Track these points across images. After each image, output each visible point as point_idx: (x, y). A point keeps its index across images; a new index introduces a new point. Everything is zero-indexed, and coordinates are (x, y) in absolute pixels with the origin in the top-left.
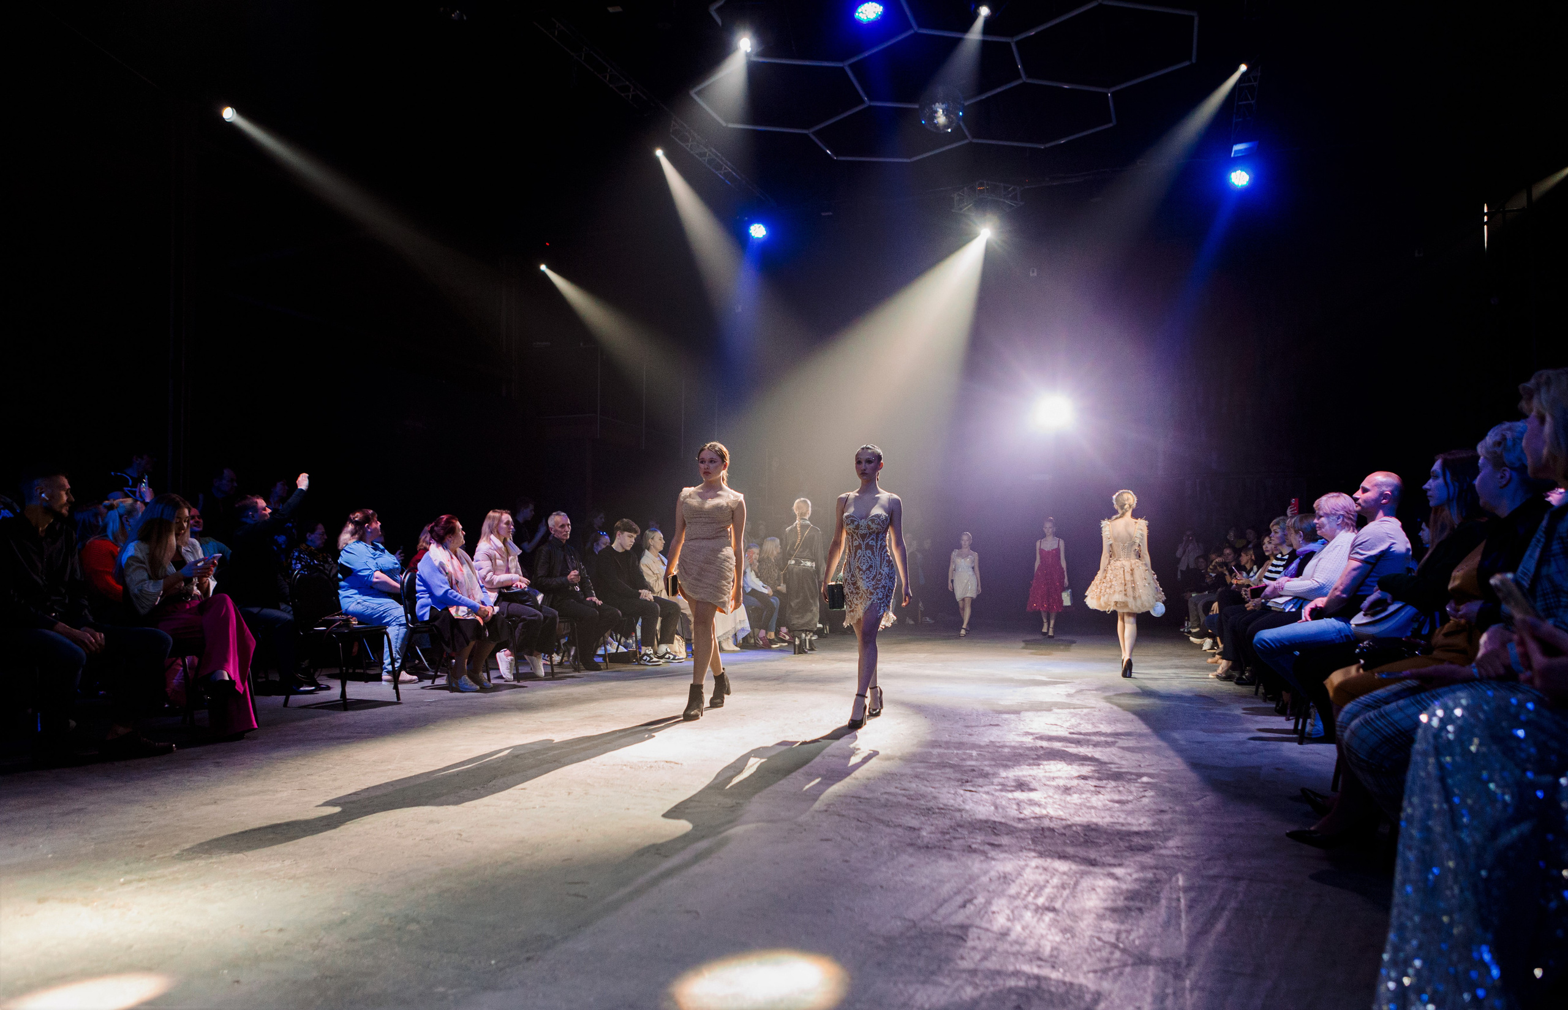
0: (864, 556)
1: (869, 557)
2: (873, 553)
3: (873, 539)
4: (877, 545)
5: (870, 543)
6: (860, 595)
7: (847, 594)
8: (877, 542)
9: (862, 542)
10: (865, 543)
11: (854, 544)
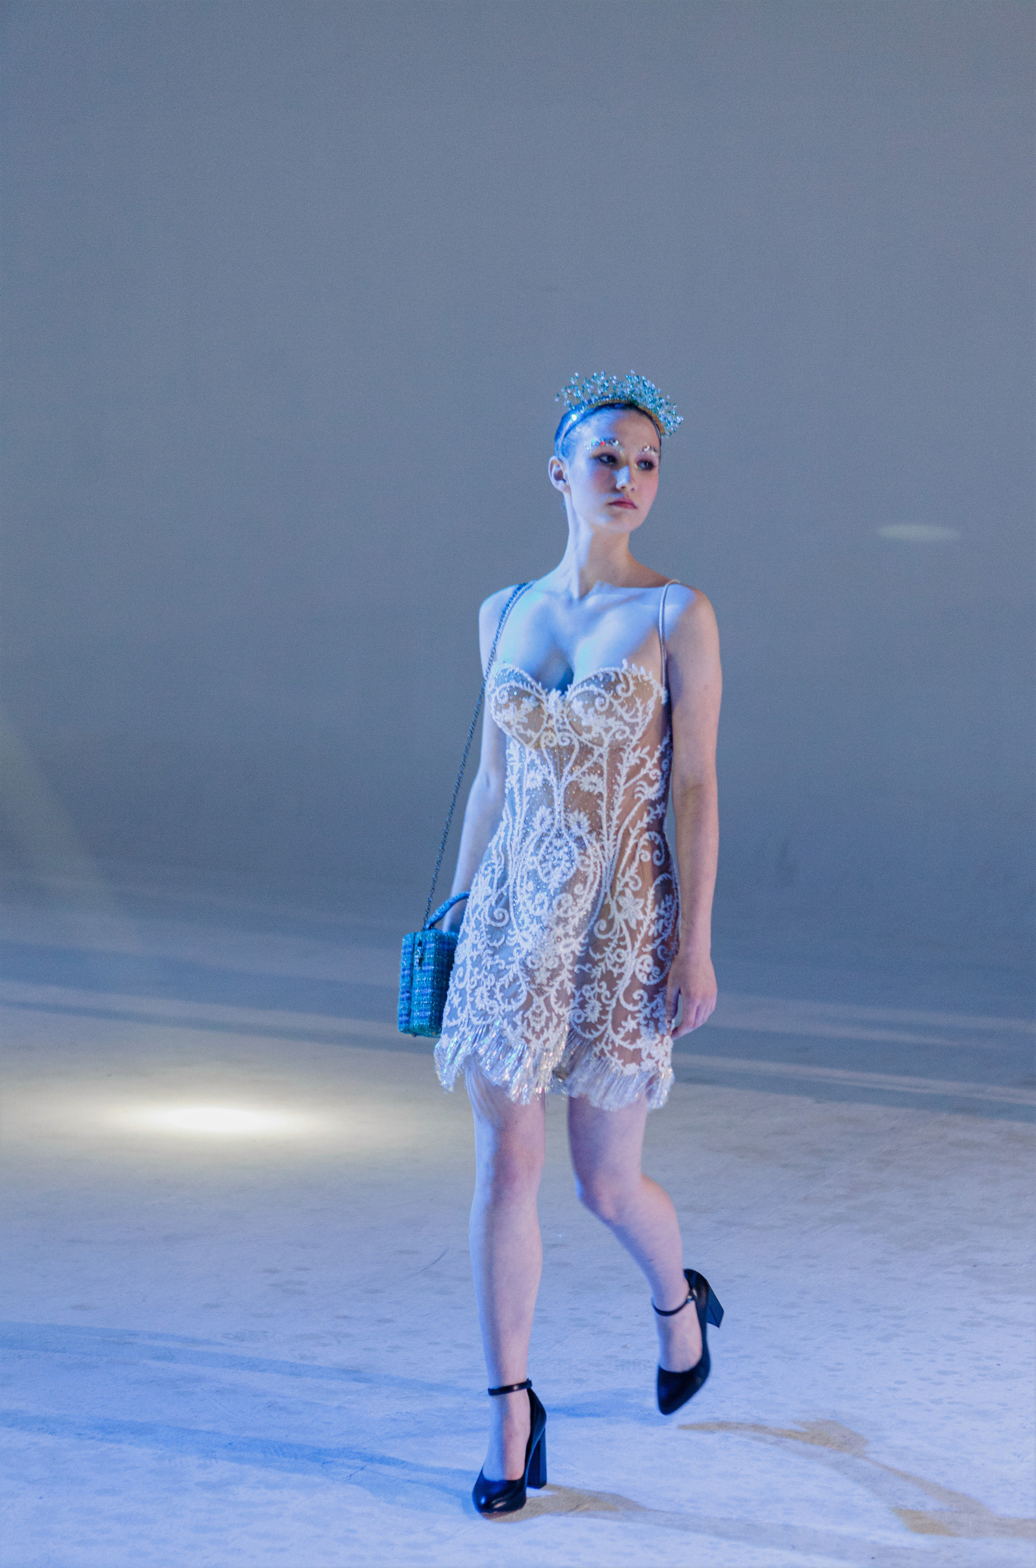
0: (559, 836)
1: (579, 840)
2: (596, 828)
3: (596, 769)
4: (612, 792)
5: (586, 787)
6: (505, 980)
7: (464, 964)
8: (611, 784)
9: (552, 779)
10: (564, 783)
11: (528, 784)
